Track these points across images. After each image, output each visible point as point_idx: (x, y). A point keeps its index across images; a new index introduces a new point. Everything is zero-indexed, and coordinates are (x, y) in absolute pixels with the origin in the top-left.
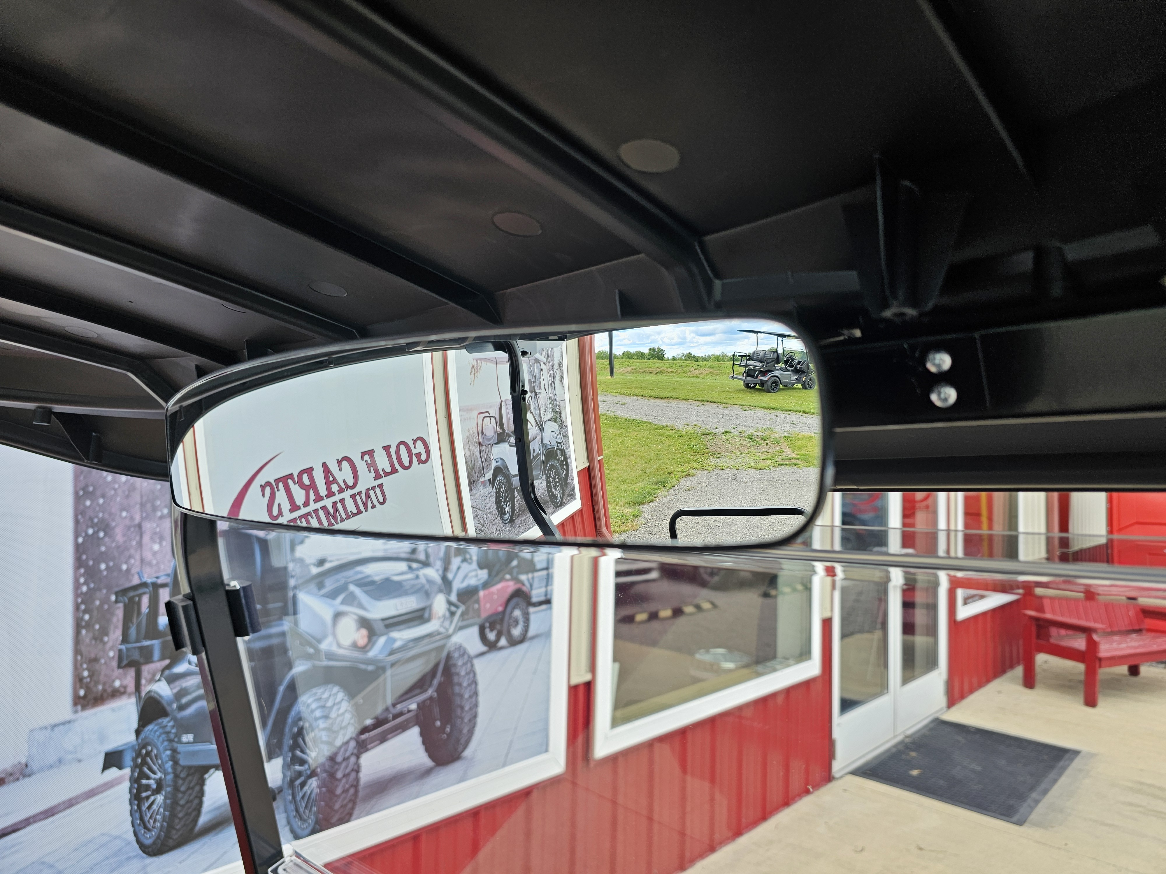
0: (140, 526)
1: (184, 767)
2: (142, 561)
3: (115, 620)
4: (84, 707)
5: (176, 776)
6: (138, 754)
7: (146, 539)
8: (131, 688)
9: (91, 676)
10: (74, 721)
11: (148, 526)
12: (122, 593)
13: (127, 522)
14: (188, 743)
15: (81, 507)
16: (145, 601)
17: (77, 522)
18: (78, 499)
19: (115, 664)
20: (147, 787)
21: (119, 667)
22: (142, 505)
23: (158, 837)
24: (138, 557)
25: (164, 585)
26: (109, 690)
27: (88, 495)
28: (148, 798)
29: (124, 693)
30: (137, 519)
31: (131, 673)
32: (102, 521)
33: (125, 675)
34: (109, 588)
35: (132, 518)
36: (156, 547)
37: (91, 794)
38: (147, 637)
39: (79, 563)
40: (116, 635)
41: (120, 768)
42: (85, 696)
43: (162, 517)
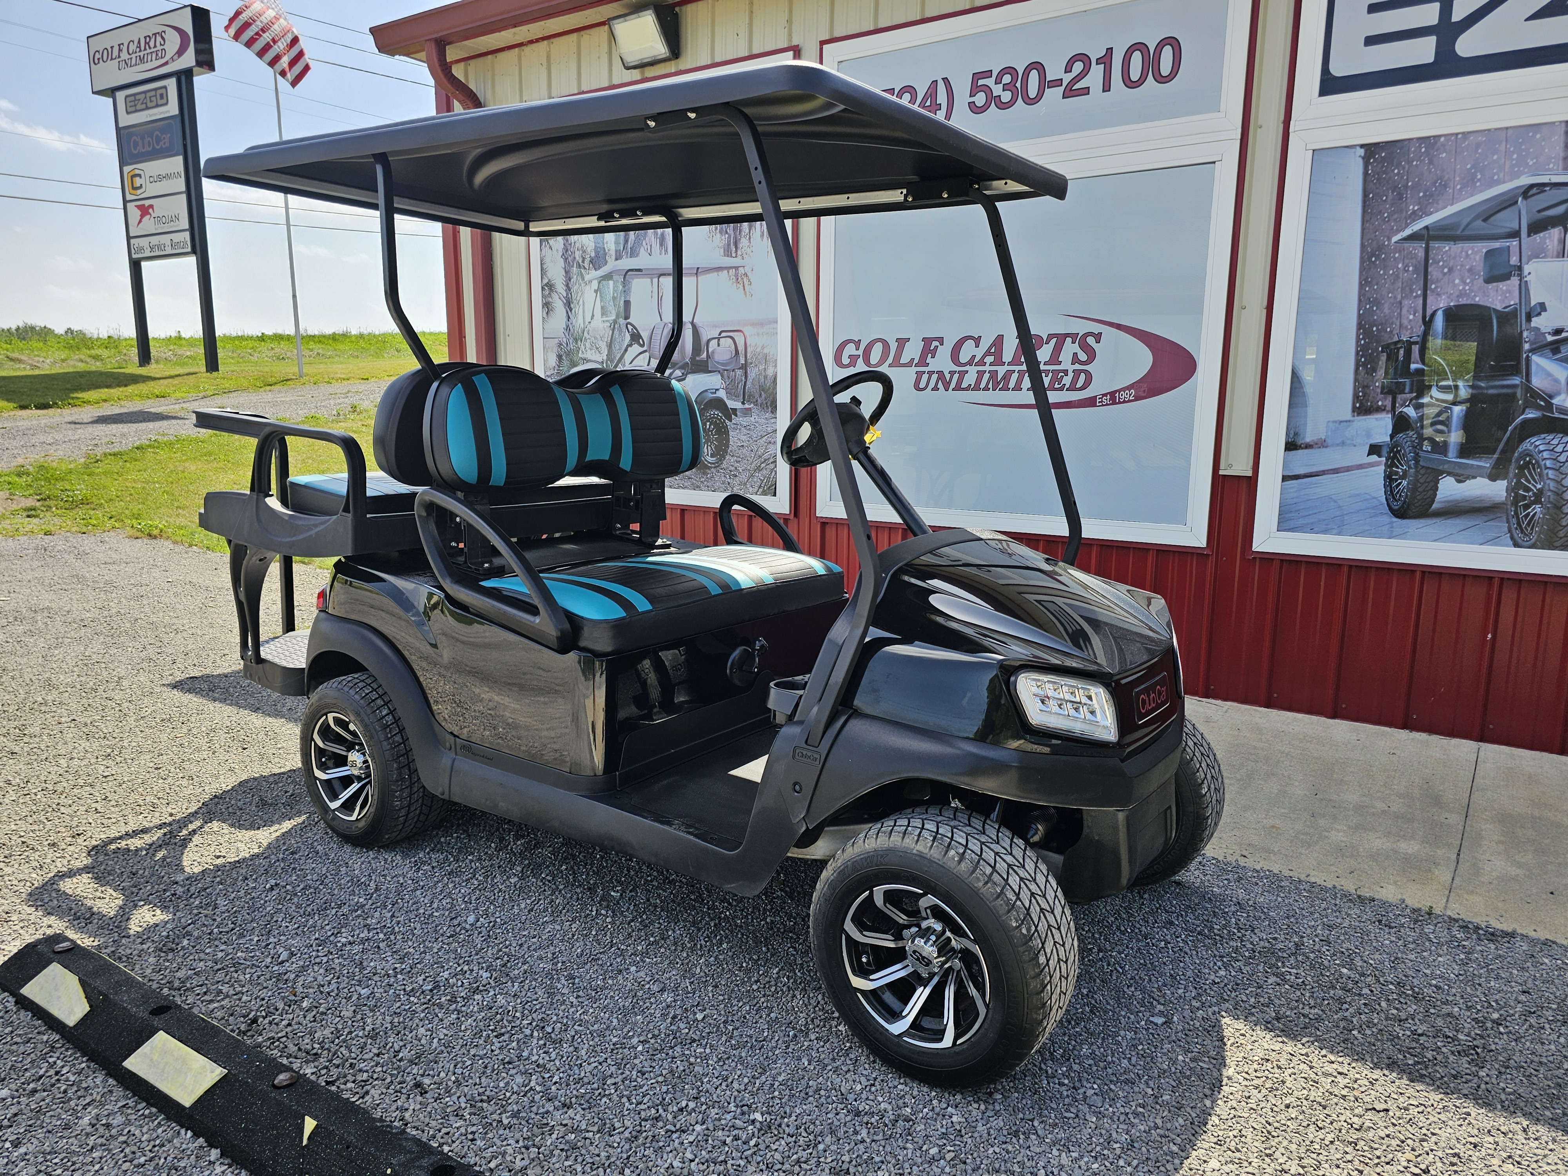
0: (1400, 303)
1: (1423, 467)
2: (1401, 325)
3: (1380, 363)
4: (1359, 415)
5: (1417, 472)
6: (1391, 450)
7: (1404, 311)
8: (1389, 407)
9: (1364, 396)
10: (1353, 421)
11: (1406, 302)
12: (1386, 348)
13: (1392, 300)
14: (1427, 451)
15: (1363, 292)
16: (1402, 352)
17: (1360, 300)
18: (1361, 286)
19: (1379, 390)
20: (1397, 473)
21: (1382, 393)
22: (1403, 289)
23: (1402, 506)
24: (1398, 324)
25: (1416, 343)
26: (1375, 406)
27: (1368, 283)
28: (1396, 480)
29: (1384, 410)
30: (1399, 297)
31: (1390, 398)
32: (1376, 298)
33: (1385, 399)
34: (1378, 342)
35: (1395, 298)
36: (1411, 317)
37: (1360, 467)
38: (1402, 377)
39: (1360, 326)
40: (1381, 373)
41: (1380, 456)
42: (1359, 408)
43: (1415, 297)
